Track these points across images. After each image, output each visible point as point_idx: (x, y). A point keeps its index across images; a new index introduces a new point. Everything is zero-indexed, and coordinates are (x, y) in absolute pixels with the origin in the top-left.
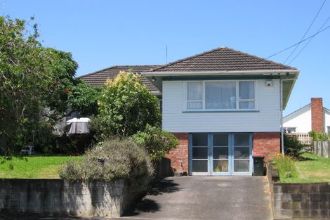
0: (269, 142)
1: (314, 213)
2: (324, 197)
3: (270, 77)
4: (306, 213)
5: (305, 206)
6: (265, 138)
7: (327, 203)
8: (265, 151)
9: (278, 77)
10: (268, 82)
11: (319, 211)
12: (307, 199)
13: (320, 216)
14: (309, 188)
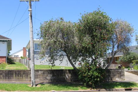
0: (3, 59)
1: (6, 78)
2: (8, 74)
3: (4, 41)
4: (3, 78)
5: (3, 76)
6: (1, 58)
7: (9, 75)
8: (1, 61)
9: (6, 41)
10: (3, 42)
11: (7, 77)
12: (4, 74)
13: (7, 79)
14: (4, 71)
